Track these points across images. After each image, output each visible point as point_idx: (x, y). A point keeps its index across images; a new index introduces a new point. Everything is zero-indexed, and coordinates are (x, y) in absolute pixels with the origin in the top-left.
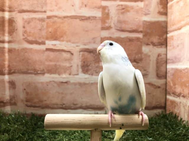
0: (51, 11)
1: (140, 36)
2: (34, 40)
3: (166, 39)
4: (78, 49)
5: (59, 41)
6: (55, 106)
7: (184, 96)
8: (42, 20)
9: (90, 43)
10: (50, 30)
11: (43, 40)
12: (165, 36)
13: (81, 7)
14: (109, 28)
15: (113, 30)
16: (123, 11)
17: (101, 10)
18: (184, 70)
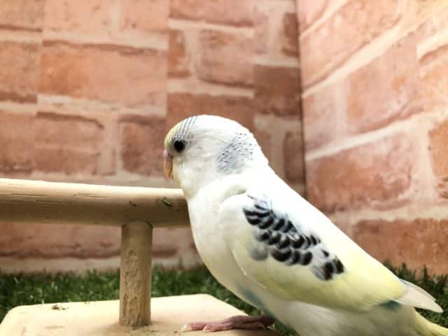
0: (54, 30)
1: (250, 94)
2: (7, 90)
3: (300, 104)
4: (115, 115)
5: (72, 96)
6: (56, 251)
7: (342, 209)
8: (31, 48)
9: (142, 103)
10: (50, 70)
11: (30, 92)
12: (297, 98)
13: (123, 28)
14: (184, 75)
15: (193, 80)
16: (214, 42)
17: (167, 36)
18: (338, 155)
